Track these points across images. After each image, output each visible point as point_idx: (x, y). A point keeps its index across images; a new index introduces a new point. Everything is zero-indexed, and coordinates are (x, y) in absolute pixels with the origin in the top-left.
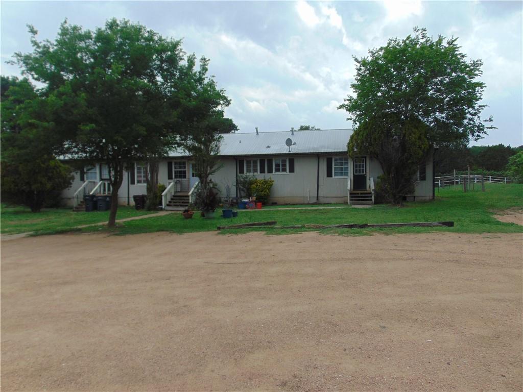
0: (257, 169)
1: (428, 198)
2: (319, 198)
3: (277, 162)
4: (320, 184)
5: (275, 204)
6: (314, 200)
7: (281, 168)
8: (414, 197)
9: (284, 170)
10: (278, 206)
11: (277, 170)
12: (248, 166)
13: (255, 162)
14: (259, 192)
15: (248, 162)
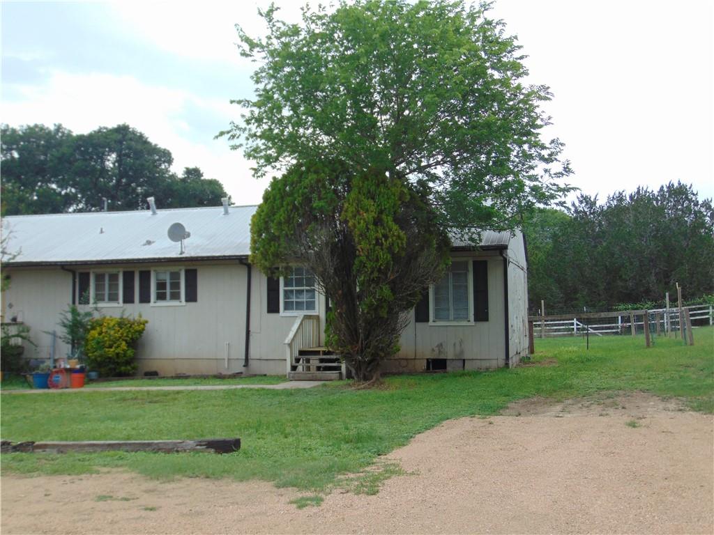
0: (117, 295)
1: (494, 364)
2: (251, 362)
3: (162, 277)
4: (252, 329)
5: (152, 375)
6: (238, 367)
7: (168, 291)
8: (464, 360)
9: (175, 296)
10: (161, 382)
11: (161, 297)
12: (99, 287)
13: (114, 278)
14: (104, 347)
15: (100, 278)
